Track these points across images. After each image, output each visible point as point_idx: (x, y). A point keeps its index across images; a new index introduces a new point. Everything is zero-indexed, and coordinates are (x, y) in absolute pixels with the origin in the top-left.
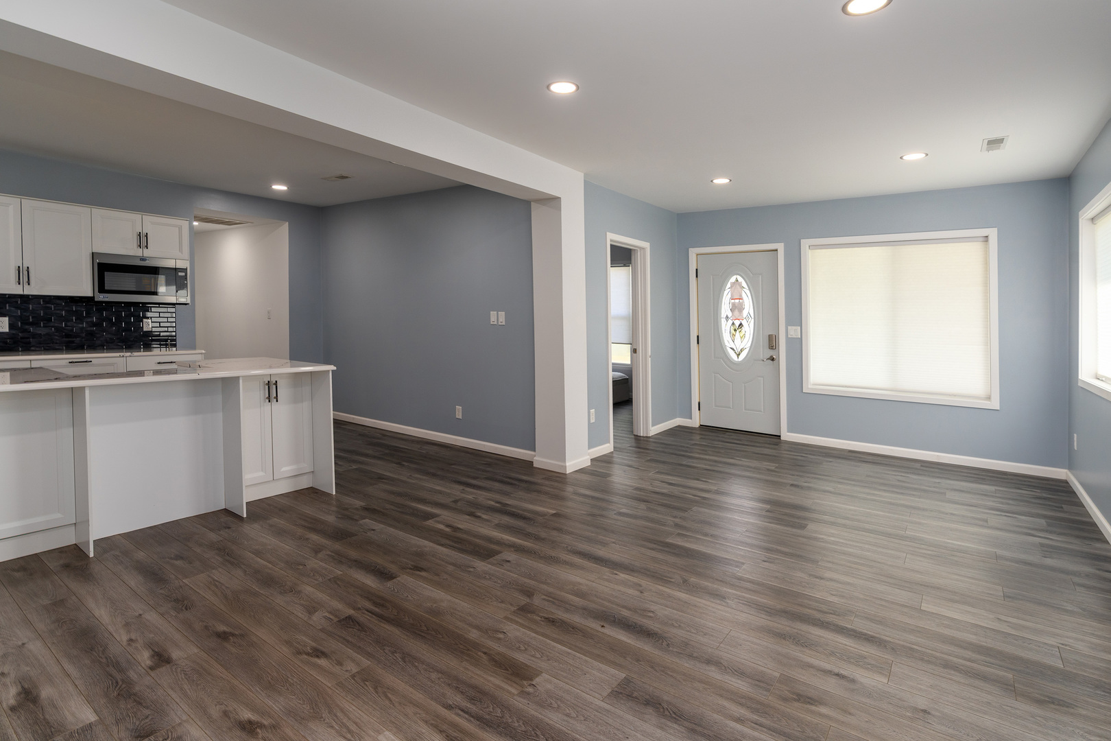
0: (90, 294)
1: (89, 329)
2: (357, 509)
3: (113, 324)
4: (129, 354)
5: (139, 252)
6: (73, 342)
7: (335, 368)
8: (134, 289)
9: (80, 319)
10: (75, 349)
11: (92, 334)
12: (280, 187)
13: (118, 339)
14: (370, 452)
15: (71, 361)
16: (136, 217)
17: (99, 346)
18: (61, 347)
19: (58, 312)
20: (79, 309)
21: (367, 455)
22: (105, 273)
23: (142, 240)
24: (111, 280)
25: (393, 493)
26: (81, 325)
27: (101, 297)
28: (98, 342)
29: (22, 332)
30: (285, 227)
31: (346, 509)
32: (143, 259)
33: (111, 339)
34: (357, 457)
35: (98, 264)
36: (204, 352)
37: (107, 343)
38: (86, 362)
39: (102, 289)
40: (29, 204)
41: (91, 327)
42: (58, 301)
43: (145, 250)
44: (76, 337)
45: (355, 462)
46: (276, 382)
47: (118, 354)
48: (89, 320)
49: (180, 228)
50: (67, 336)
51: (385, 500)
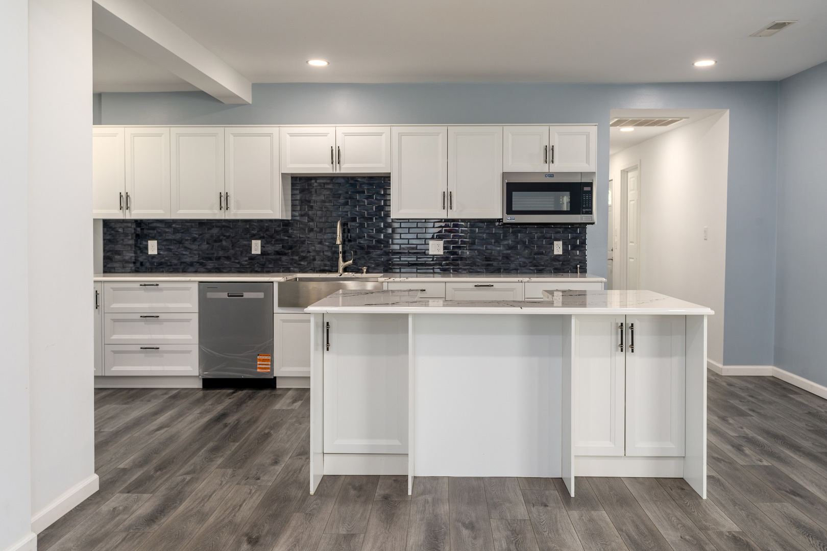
0: (500, 217)
1: (505, 252)
2: (720, 534)
3: (526, 247)
4: (527, 279)
5: (545, 168)
6: (491, 265)
7: (712, 312)
8: (552, 209)
9: (498, 241)
10: (492, 272)
11: (507, 257)
12: (705, 63)
13: (530, 262)
14: (806, 444)
15: (476, 284)
16: (542, 129)
17: (513, 270)
18: (482, 270)
19: (481, 235)
20: (497, 231)
21: (796, 448)
22: (513, 193)
23: (549, 153)
24: (521, 200)
25: (797, 524)
26: (498, 248)
27: (509, 219)
28: (513, 266)
29: (453, 255)
30: (725, 117)
31: (704, 529)
32: (551, 175)
33: (524, 263)
34: (782, 449)
35: (507, 184)
36: (604, 280)
37: (520, 266)
38: (488, 286)
39: (510, 210)
40: (454, 129)
41: (507, 250)
42: (481, 225)
43: (551, 164)
44: (494, 260)
45: (772, 455)
46: (632, 325)
47: (516, 279)
48: (506, 242)
49: (588, 135)
50: (487, 259)
51: (776, 533)
